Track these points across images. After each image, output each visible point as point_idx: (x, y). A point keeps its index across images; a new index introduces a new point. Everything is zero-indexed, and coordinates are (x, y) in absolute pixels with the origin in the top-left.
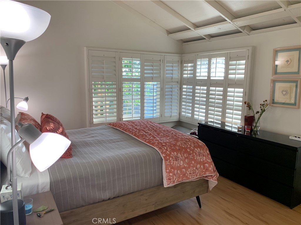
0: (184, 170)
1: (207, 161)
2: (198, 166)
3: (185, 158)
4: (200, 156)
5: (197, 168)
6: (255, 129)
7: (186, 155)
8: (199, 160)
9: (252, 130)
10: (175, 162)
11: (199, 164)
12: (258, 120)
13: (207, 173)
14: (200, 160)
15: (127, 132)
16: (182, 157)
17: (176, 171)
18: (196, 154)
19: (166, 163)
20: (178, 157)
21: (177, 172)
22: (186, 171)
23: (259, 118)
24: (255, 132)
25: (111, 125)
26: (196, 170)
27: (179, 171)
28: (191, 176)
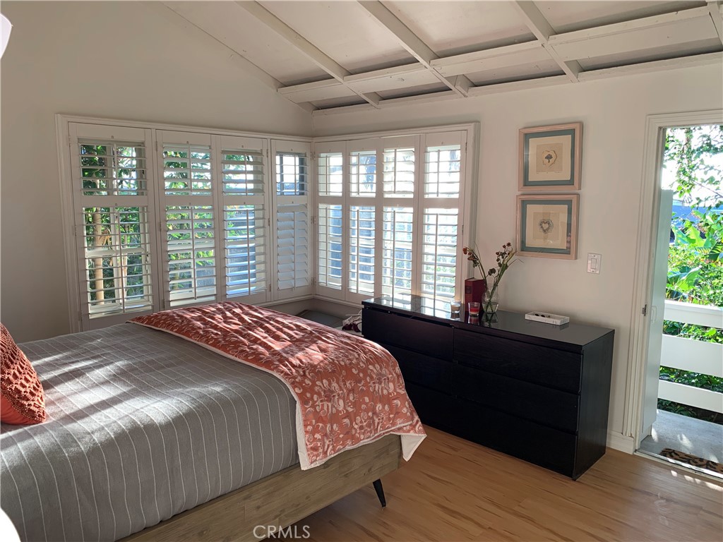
0: (347, 421)
1: (398, 393)
2: (379, 407)
3: (349, 391)
4: (381, 382)
5: (374, 413)
6: (489, 310)
7: (350, 384)
8: (380, 392)
9: (481, 312)
10: (325, 403)
11: (380, 402)
12: (494, 289)
13: (399, 421)
14: (382, 392)
15: (191, 337)
16: (341, 389)
17: (329, 425)
18: (372, 378)
19: (304, 410)
20: (332, 392)
21: (332, 428)
22: (351, 424)
23: (496, 285)
24: (489, 316)
25: (142, 322)
26: (375, 418)
27: (335, 426)
28: (364, 434)
